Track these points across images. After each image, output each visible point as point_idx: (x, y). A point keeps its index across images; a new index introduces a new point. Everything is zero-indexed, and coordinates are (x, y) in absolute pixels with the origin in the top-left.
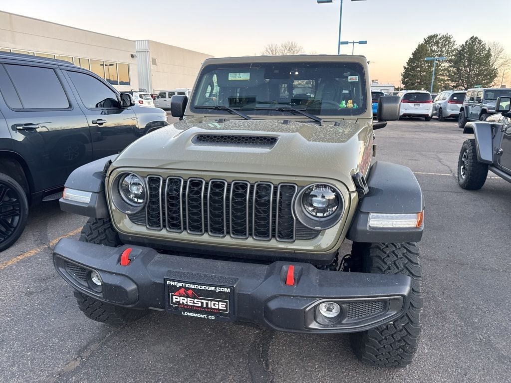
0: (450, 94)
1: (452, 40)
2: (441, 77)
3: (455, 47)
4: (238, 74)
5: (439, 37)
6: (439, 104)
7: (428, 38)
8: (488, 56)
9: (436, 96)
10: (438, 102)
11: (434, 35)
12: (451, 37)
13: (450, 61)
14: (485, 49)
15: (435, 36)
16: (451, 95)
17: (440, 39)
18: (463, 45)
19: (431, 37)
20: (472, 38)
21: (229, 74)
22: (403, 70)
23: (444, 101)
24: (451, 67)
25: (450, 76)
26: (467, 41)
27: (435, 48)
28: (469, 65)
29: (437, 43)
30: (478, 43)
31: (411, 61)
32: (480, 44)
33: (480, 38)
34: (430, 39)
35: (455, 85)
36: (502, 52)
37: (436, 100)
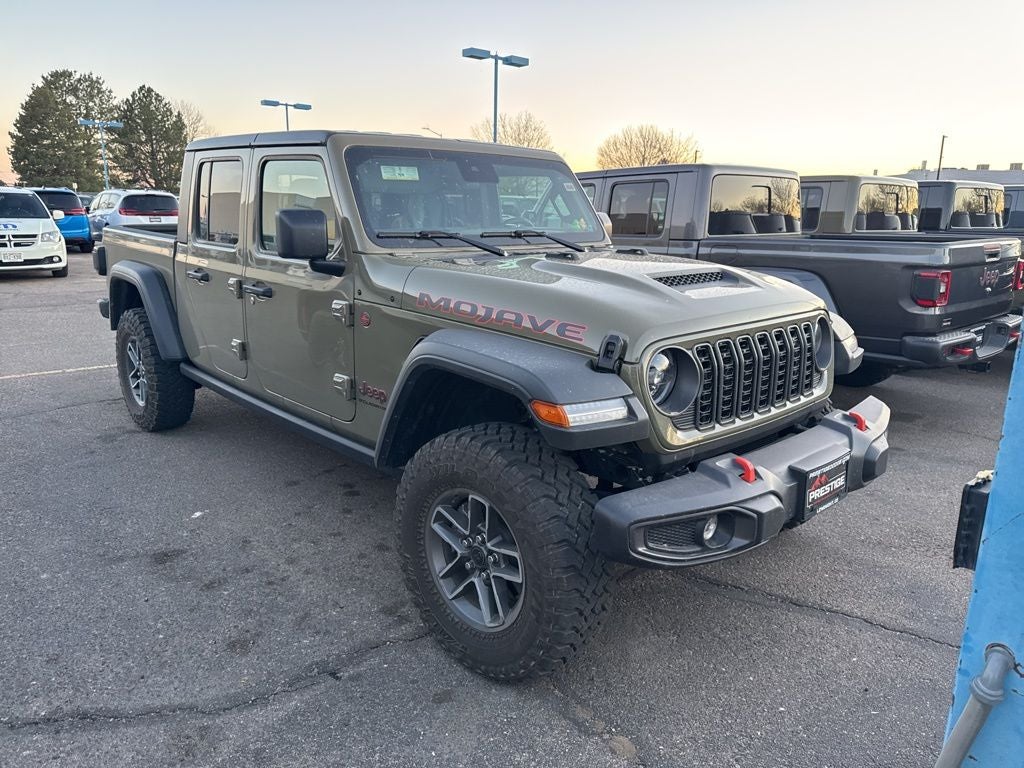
0: (120, 196)
1: (104, 87)
2: (100, 162)
3: (115, 102)
4: (397, 168)
5: (77, 76)
6: (102, 216)
7: (52, 76)
8: (179, 126)
9: (90, 201)
10: (98, 212)
11: (64, 72)
12: (101, 81)
13: (110, 130)
14: (171, 113)
15: (67, 74)
16: (122, 199)
17: (79, 80)
18: (128, 100)
19: (56, 75)
20: (142, 88)
21: (382, 167)
22: (10, 143)
23: (110, 211)
24: (113, 141)
25: (116, 159)
26: (134, 93)
27: (70, 99)
28: (149, 141)
29: (74, 91)
30: (156, 99)
31: (23, 123)
32: (161, 101)
33: (157, 89)
34: (57, 79)
35: (130, 178)
36: (202, 122)
37: (95, 209)
